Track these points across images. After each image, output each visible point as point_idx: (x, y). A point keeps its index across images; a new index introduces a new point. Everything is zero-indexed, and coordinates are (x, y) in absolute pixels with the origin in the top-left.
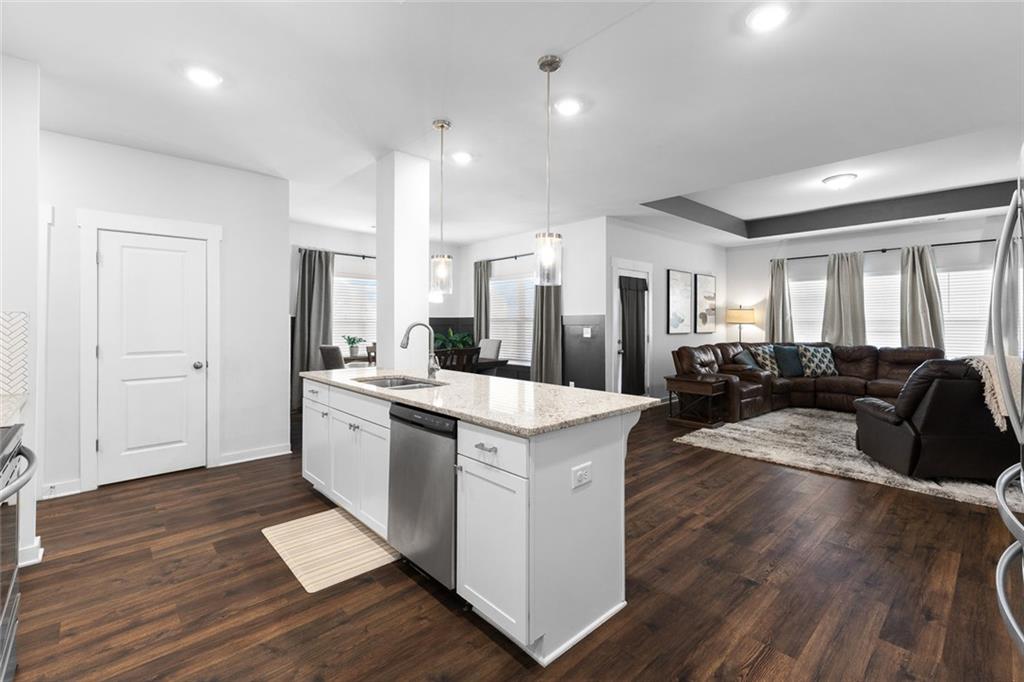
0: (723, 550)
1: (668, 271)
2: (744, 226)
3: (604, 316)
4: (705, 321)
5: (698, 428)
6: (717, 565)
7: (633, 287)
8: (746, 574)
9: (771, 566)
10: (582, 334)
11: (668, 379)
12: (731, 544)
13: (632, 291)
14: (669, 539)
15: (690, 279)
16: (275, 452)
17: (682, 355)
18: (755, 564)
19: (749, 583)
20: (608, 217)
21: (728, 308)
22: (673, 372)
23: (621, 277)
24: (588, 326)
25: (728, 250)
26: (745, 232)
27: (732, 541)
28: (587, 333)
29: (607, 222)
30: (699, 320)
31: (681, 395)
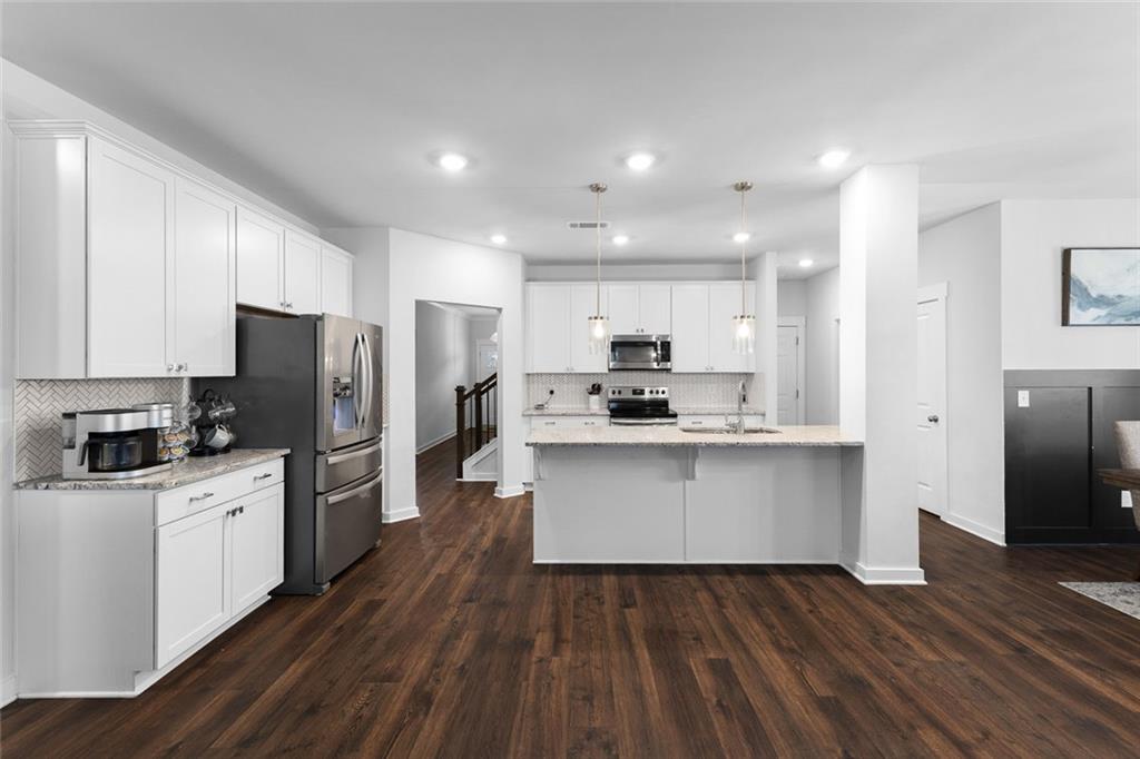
0: (501, 619)
6: (499, 604)
8: (473, 606)
9: (456, 622)
12: (496, 629)
14: (550, 611)
16: (987, 535)
18: (470, 617)
19: (470, 600)
27: (499, 633)
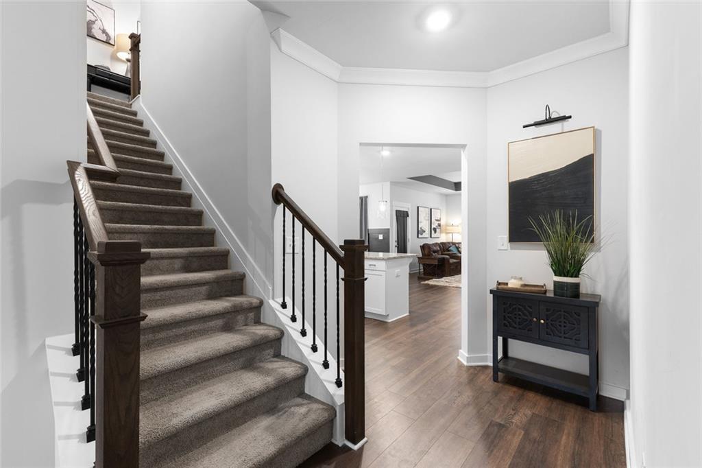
1: (418, 207)
2: (453, 185)
3: (389, 229)
4: (435, 232)
5: (432, 279)
7: (402, 215)
10: (378, 238)
11: (419, 258)
13: (402, 217)
15: (428, 210)
17: (424, 247)
20: (391, 182)
21: (447, 225)
22: (421, 256)
23: (397, 211)
24: (381, 234)
25: (447, 195)
26: (454, 188)
28: (381, 237)
29: (391, 185)
30: (433, 232)
31: (424, 265)
